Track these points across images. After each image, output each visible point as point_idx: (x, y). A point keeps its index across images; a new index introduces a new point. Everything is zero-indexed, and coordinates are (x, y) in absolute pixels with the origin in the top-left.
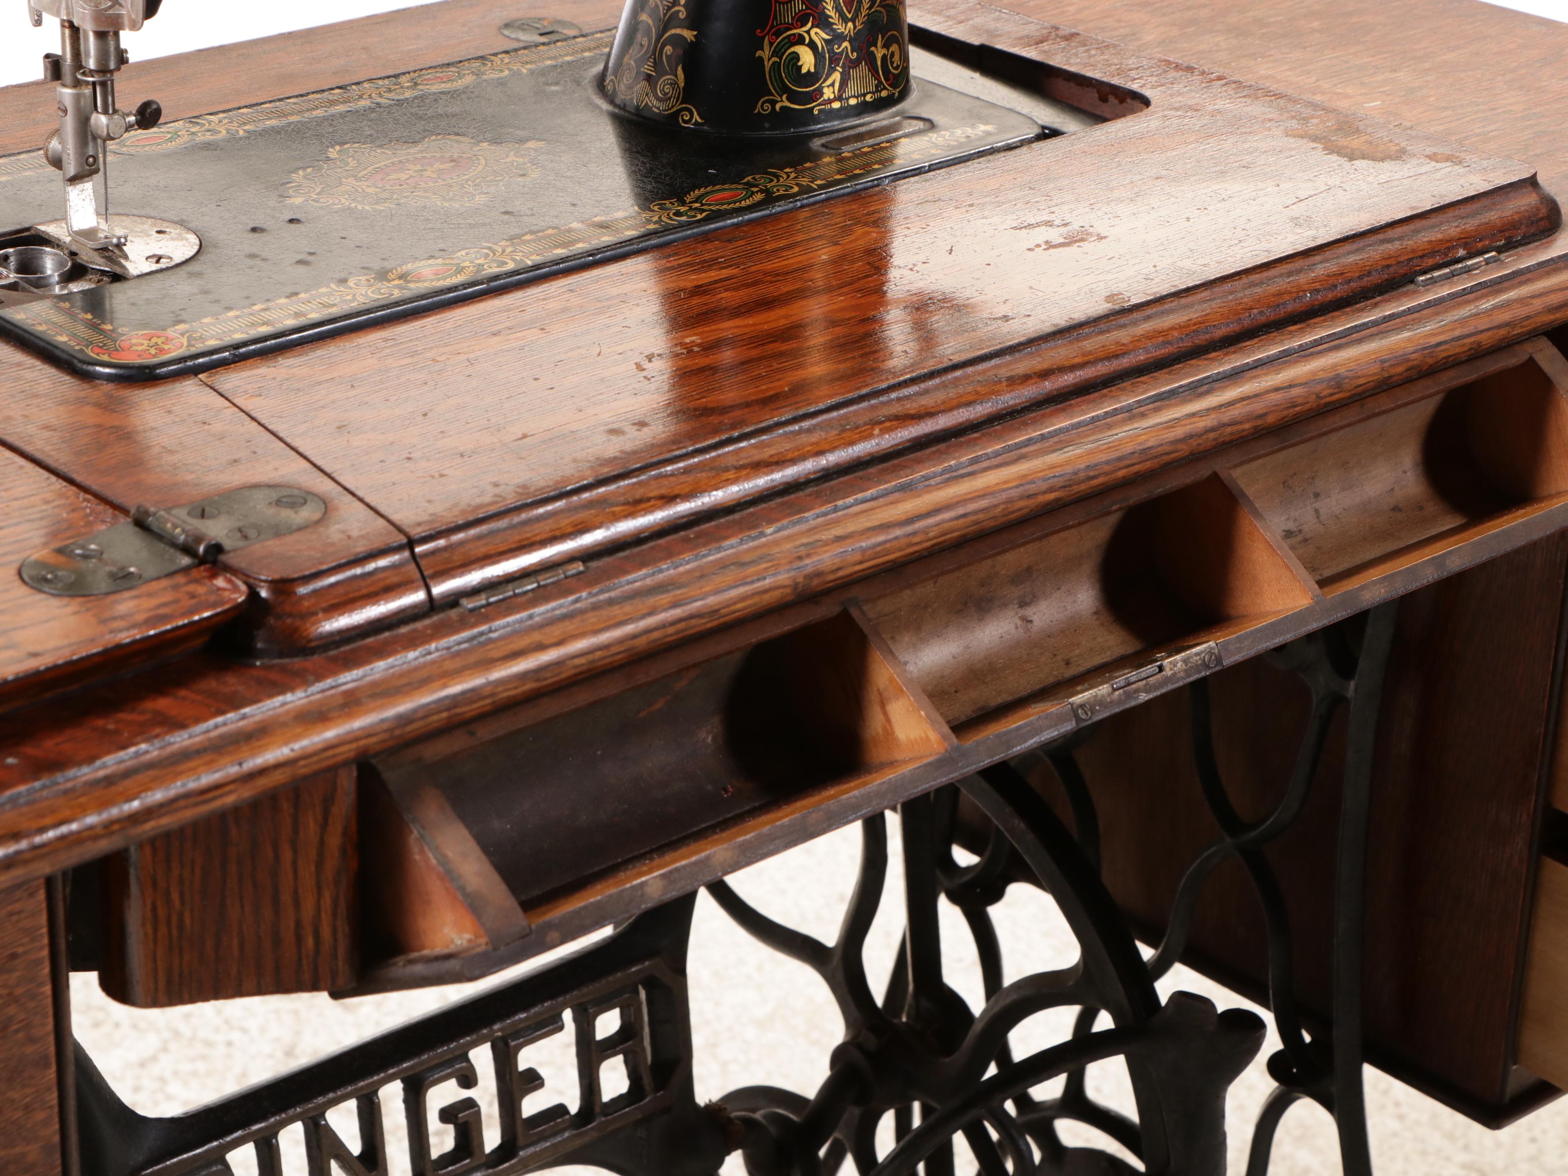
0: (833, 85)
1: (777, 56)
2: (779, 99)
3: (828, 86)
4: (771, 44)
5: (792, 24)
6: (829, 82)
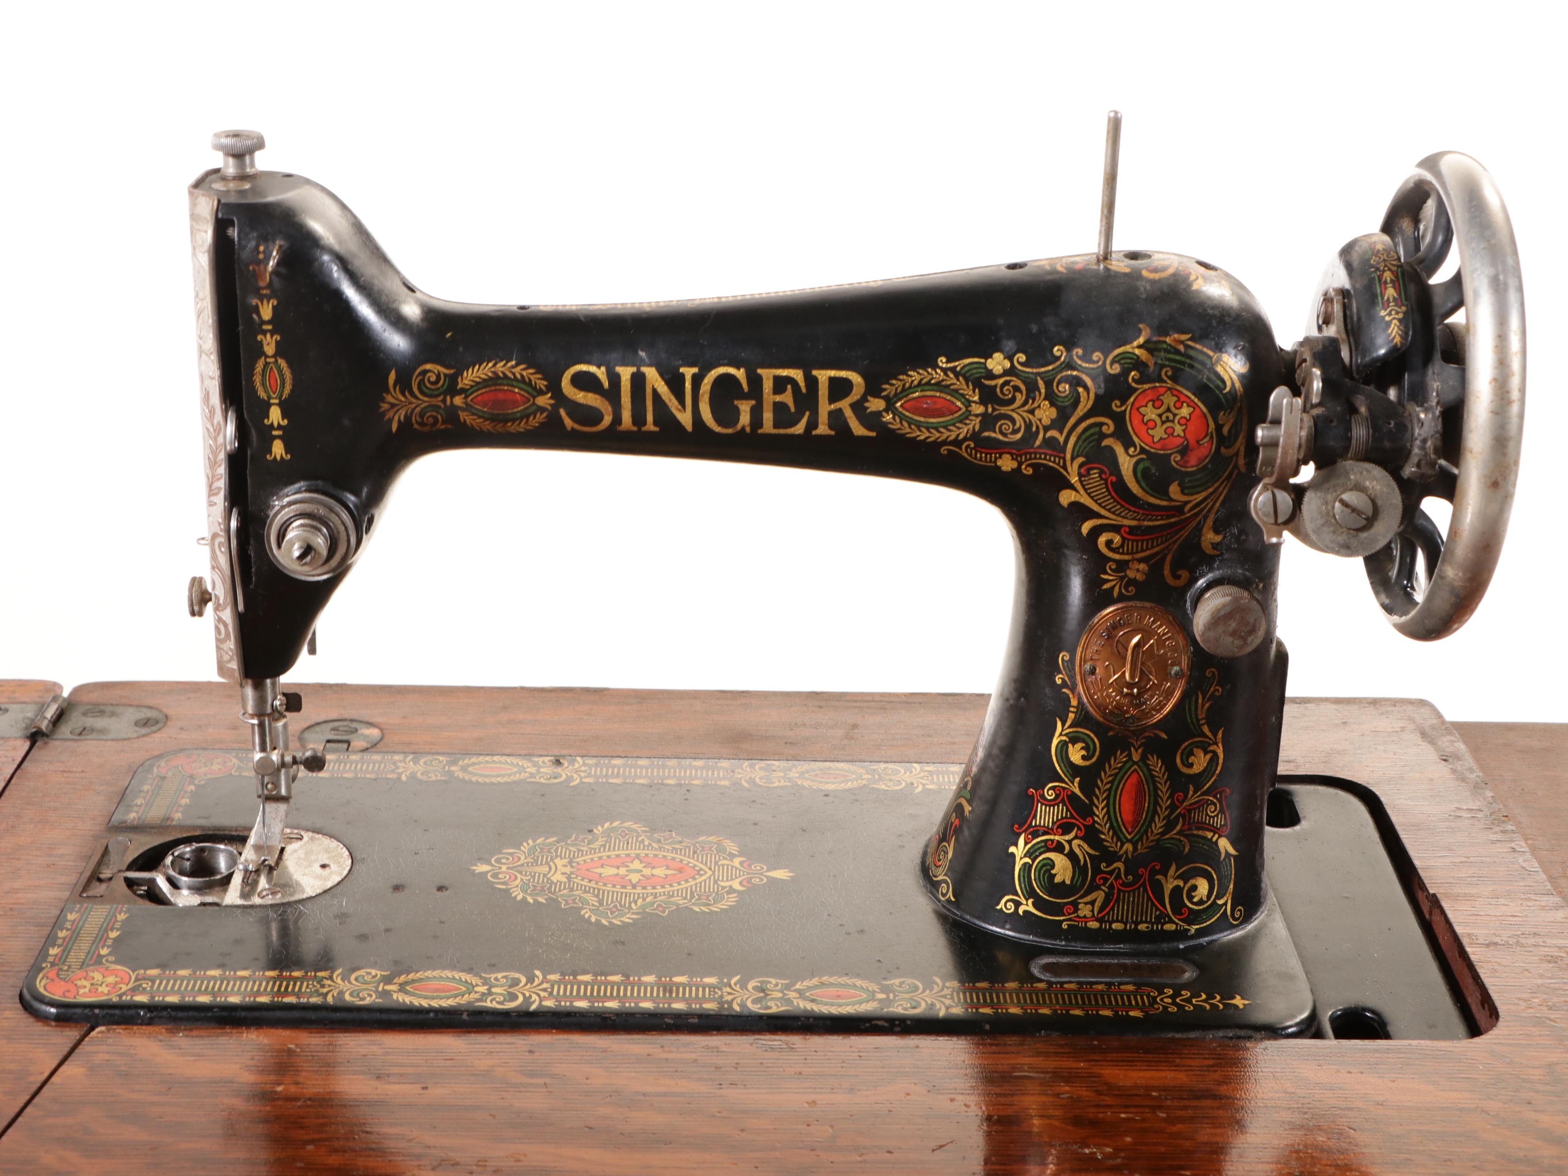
0: (1092, 903)
1: (1030, 857)
2: (1025, 902)
3: (1086, 904)
4: (1026, 843)
5: (1052, 829)
6: (1088, 899)
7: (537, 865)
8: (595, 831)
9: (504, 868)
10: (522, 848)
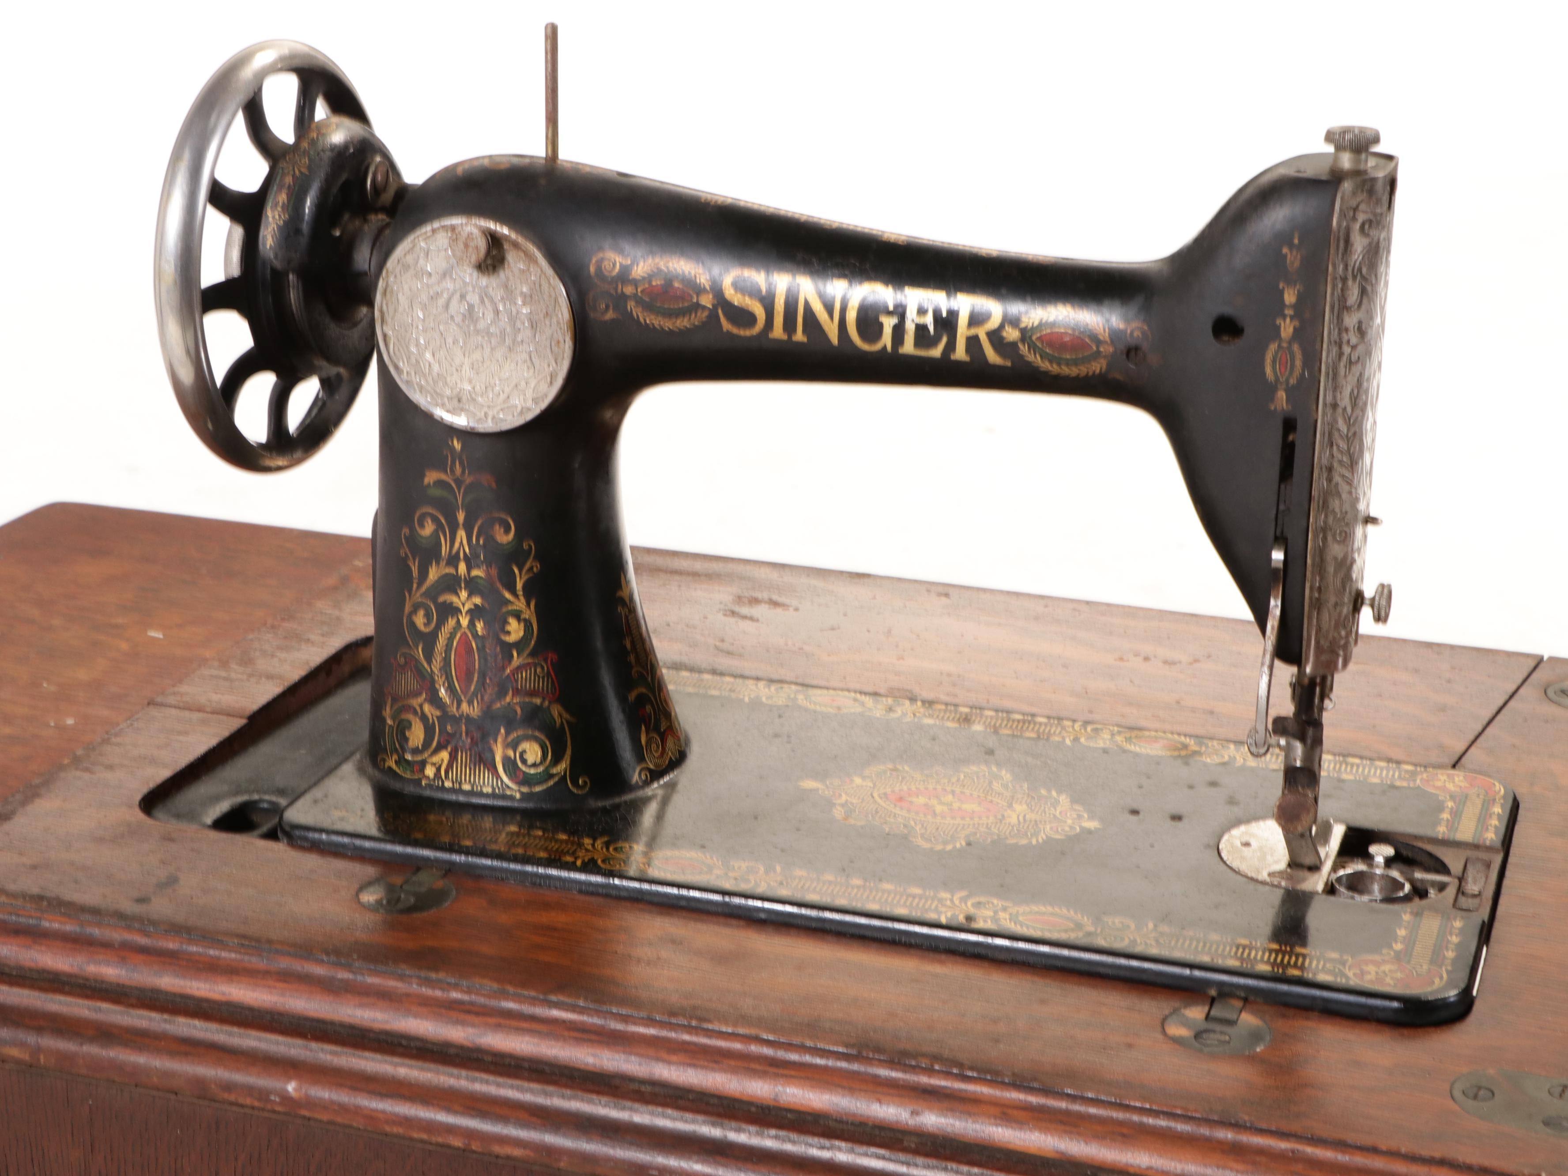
7: (1036, 821)
8: (964, 844)
9: (1069, 822)
10: (1044, 837)
